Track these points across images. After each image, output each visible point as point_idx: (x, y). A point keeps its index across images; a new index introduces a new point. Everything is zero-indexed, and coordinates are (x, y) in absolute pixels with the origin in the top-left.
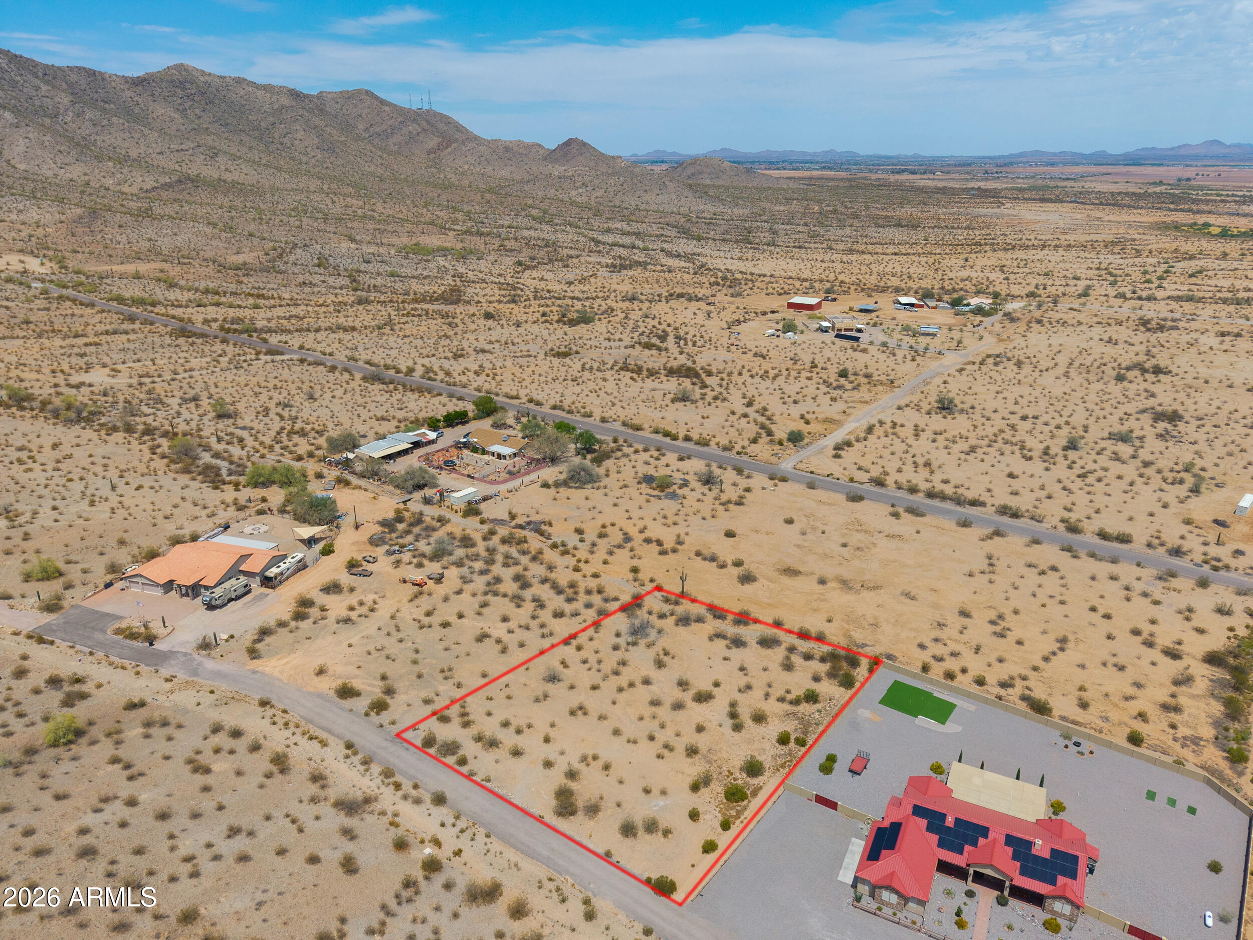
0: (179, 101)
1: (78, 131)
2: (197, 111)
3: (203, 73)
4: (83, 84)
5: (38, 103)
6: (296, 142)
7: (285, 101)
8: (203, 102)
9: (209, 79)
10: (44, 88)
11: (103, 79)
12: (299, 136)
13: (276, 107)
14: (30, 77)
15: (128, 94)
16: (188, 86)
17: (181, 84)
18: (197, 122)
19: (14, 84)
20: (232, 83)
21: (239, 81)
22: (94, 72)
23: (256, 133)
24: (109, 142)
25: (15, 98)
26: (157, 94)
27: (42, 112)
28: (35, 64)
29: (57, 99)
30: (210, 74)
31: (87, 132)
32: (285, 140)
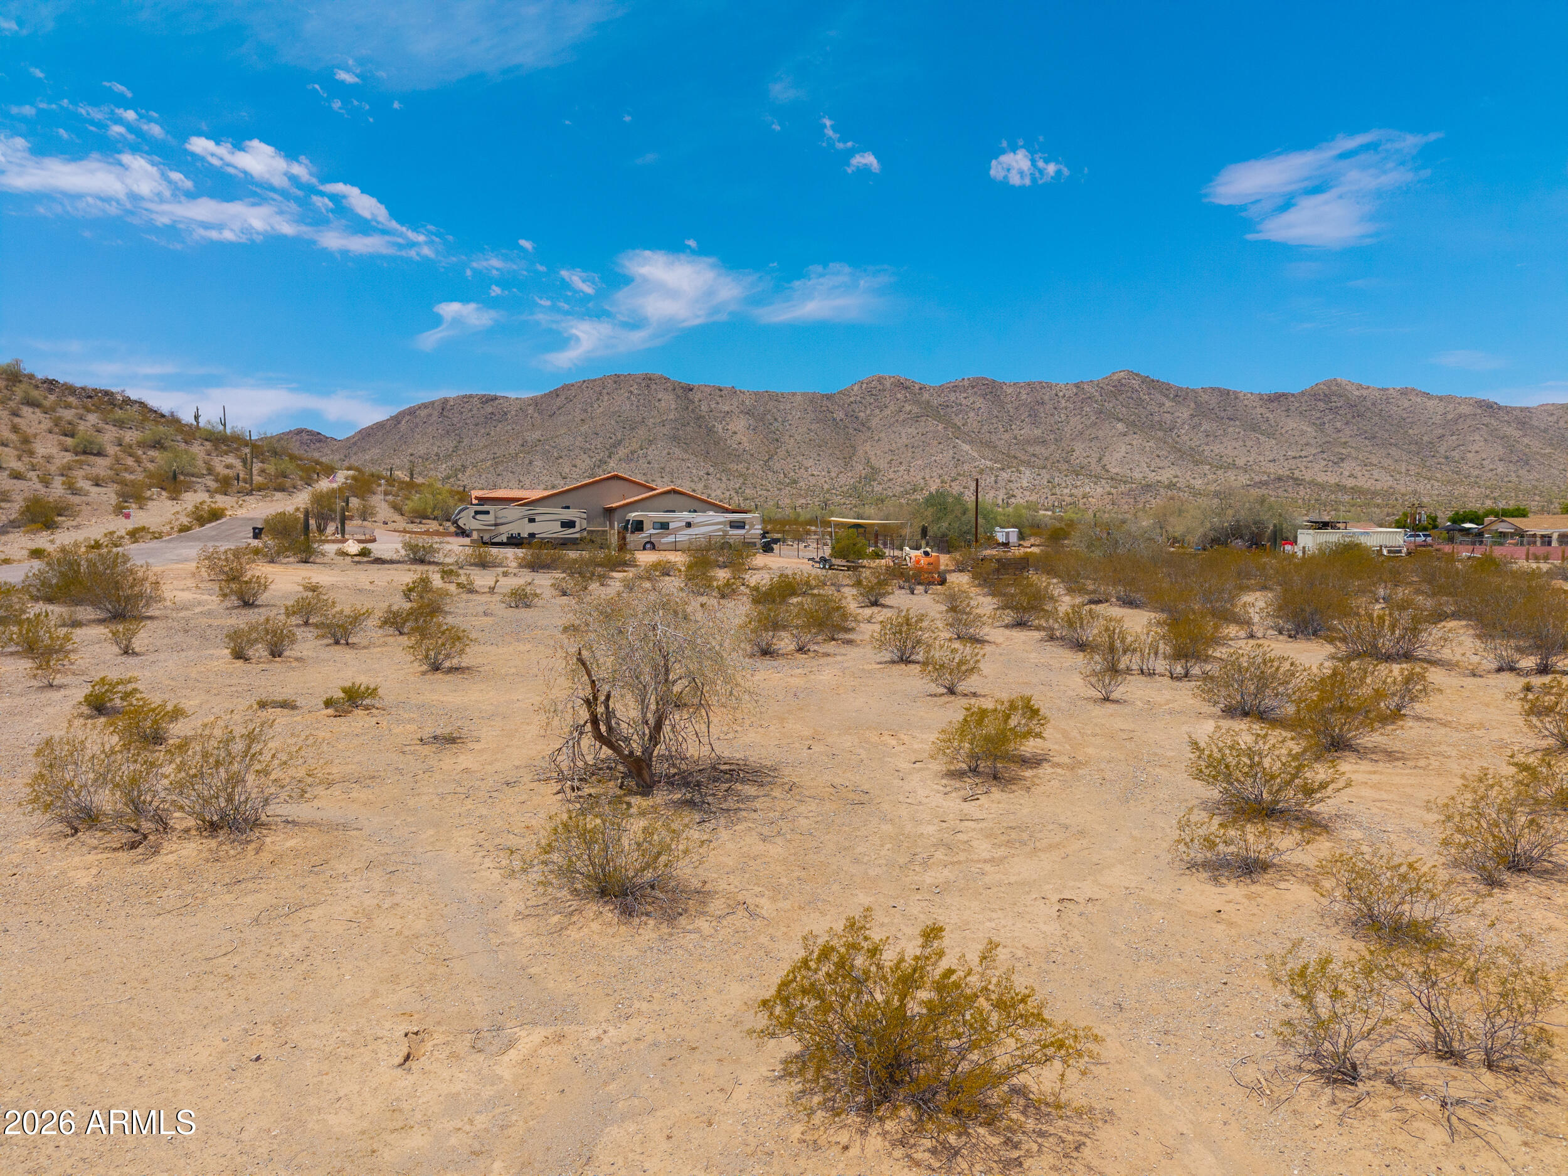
0: (1318, 415)
1: (1188, 443)
2: (1338, 425)
3: (1360, 387)
4: (1213, 403)
5: (1157, 418)
6: (1469, 455)
7: (1465, 409)
8: (1349, 416)
9: (1365, 392)
10: (1168, 404)
11: (1236, 398)
12: (1475, 447)
13: (1449, 417)
14: (1158, 396)
15: (1259, 410)
16: (1334, 398)
17: (1327, 398)
18: (1335, 436)
19: (1140, 402)
20: (1395, 394)
21: (1404, 392)
22: (1229, 391)
23: (1413, 447)
24: (1217, 451)
25: (1135, 414)
26: (1293, 408)
27: (1158, 427)
28: (1169, 387)
29: (1177, 414)
30: (1368, 388)
31: (1198, 443)
32: (1454, 454)
